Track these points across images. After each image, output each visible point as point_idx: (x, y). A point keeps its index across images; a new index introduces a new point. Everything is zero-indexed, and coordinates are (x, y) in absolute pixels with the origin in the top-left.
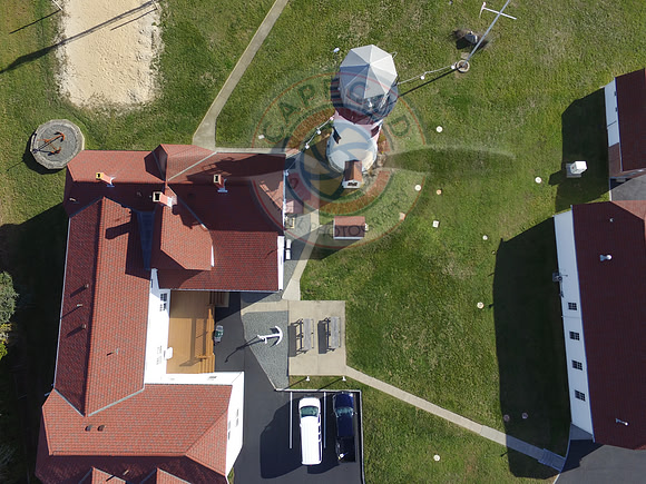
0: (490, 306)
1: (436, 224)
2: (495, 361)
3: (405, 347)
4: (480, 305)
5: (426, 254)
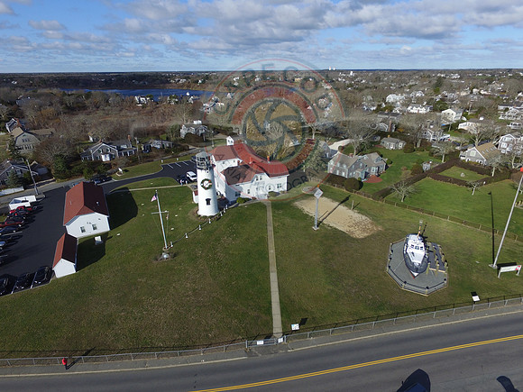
0: (138, 205)
1: (166, 211)
2: (135, 198)
4: (142, 204)
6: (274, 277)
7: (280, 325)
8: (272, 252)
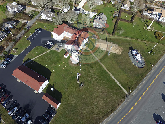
1: (60, 66)
4: (47, 65)
5: (57, 63)
6: (113, 77)
7: (126, 91)
8: (106, 69)
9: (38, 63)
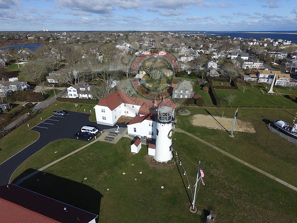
0: (82, 182)
2: (64, 177)
3: (91, 154)
9: (59, 175)
